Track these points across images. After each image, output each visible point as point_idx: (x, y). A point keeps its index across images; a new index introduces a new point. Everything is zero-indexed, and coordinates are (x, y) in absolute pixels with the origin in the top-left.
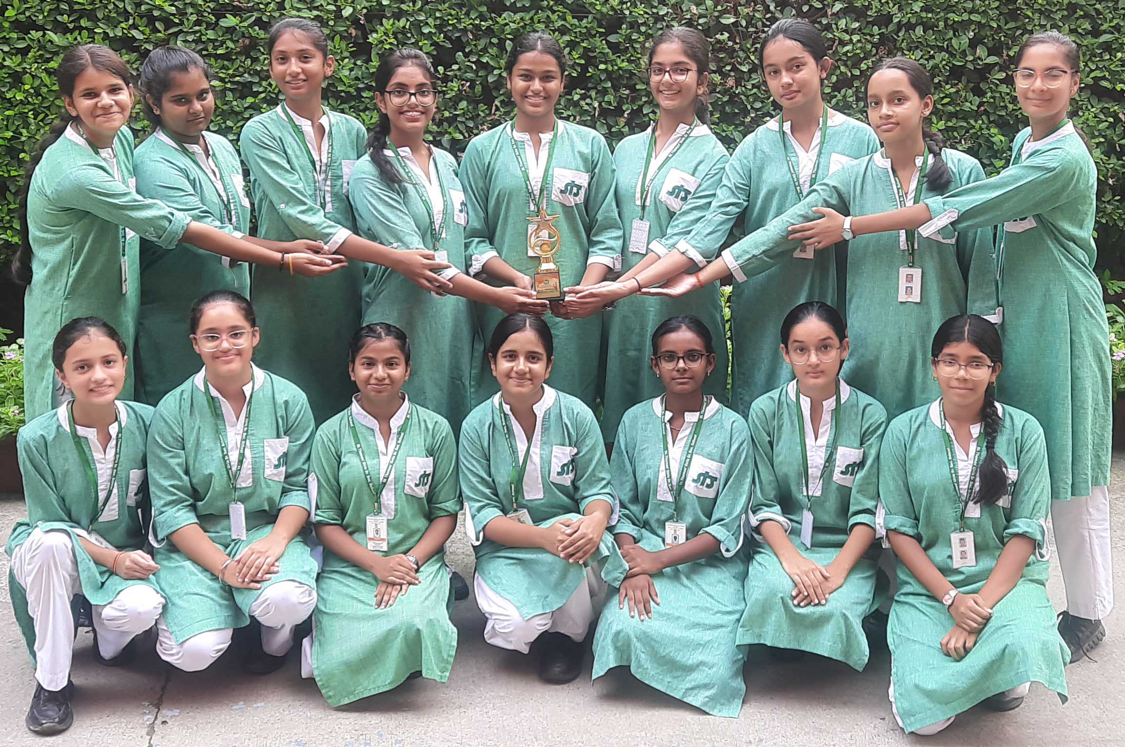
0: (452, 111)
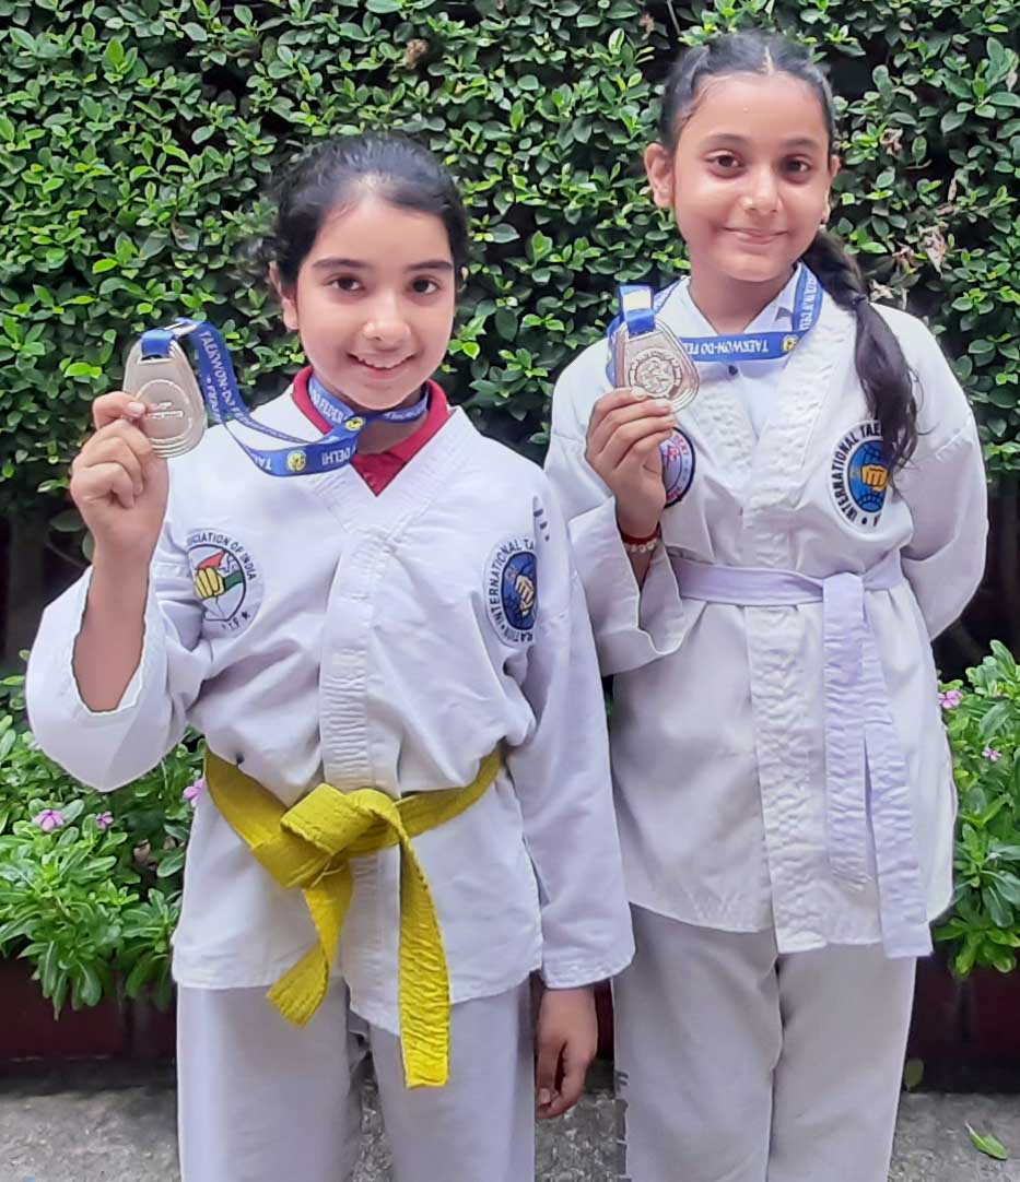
0: (861, 194)
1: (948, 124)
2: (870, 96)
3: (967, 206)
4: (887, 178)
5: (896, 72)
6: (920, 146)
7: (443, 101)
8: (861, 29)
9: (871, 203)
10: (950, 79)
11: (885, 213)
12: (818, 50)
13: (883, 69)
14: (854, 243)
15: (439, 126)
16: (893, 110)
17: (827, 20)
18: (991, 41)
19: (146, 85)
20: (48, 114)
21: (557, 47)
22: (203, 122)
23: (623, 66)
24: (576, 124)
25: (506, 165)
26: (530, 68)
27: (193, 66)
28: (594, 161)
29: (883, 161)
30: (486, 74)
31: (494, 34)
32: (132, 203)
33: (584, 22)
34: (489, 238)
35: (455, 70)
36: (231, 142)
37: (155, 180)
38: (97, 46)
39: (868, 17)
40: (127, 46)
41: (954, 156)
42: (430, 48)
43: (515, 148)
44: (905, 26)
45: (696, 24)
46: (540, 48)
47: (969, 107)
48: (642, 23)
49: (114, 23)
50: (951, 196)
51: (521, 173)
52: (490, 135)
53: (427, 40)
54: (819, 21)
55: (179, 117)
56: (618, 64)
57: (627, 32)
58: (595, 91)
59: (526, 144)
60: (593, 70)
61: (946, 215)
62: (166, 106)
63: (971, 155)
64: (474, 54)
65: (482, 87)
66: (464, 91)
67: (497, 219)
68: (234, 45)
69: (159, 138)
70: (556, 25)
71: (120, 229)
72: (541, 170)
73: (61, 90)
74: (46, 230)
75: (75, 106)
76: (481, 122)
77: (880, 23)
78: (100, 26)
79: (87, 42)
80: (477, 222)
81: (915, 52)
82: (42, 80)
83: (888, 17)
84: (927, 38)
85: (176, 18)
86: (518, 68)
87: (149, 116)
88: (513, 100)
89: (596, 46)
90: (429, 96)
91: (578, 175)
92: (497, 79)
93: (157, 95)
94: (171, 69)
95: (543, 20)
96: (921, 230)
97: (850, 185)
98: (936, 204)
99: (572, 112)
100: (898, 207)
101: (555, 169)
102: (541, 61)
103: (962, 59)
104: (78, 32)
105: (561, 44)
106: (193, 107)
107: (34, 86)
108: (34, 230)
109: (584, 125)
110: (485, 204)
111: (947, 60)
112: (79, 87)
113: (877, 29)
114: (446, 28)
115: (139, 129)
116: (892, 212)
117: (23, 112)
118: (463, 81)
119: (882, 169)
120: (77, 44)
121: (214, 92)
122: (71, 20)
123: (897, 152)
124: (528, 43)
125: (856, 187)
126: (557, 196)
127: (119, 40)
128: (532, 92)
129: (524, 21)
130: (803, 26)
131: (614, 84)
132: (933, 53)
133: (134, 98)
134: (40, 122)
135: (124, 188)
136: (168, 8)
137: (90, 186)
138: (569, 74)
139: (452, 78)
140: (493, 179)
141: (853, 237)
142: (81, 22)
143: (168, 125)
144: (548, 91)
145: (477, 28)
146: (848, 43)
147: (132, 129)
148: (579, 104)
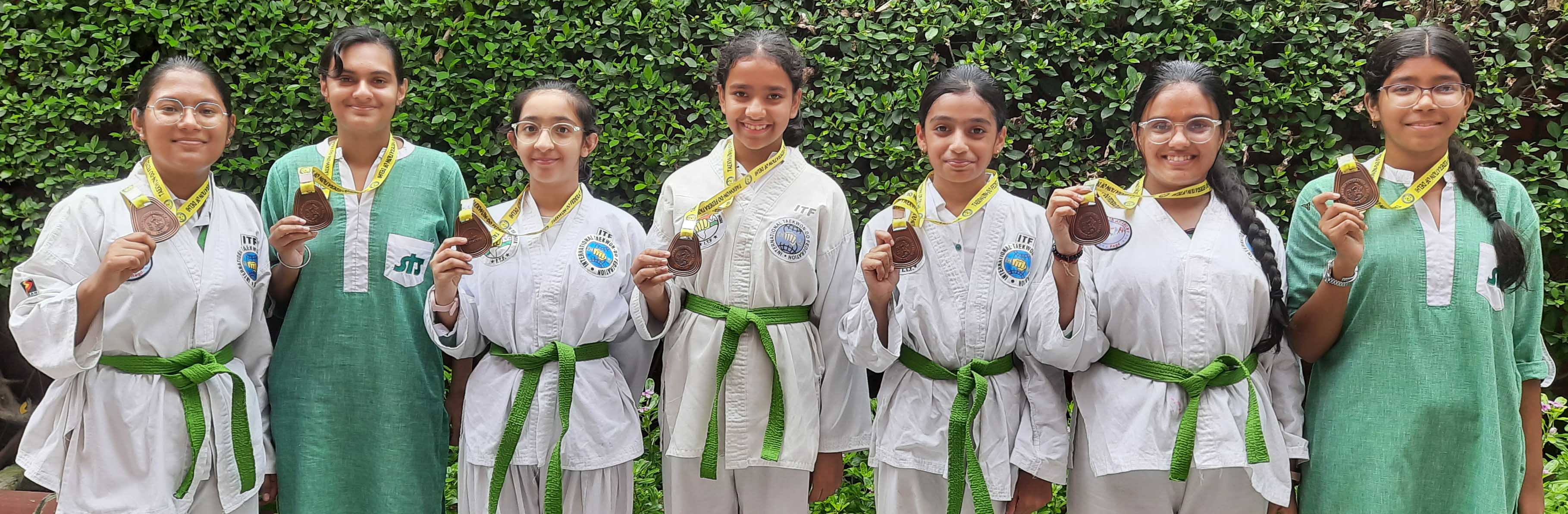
1: (1104, 115)
2: (1060, 99)
3: (1115, 160)
4: (1068, 145)
5: (1075, 86)
6: (1088, 126)
7: (822, 101)
8: (1056, 61)
9: (1059, 159)
10: (1107, 89)
11: (1067, 164)
12: (1030, 73)
13: (1068, 83)
14: (1049, 181)
15: (819, 114)
16: (1073, 106)
17: (1036, 56)
18: (1130, 68)
19: (664, 90)
20: (610, 106)
21: (884, 72)
22: (692, 110)
23: (920, 82)
24: (894, 114)
25: (855, 136)
26: (869, 83)
27: (687, 80)
28: (904, 134)
29: (1067, 135)
30: (845, 86)
31: (850, 64)
32: (655, 153)
33: (900, 58)
34: (845, 176)
35: (828, 84)
36: (708, 122)
37: (666, 142)
38: (638, 69)
39: (1060, 54)
40: (654, 70)
41: (1109, 133)
42: (815, 72)
43: (860, 127)
44: (1081, 59)
45: (962, 58)
46: (875, 72)
47: (1116, 105)
48: (932, 57)
49: (649, 57)
50: (1106, 156)
51: (863, 140)
52: (847, 120)
53: (814, 67)
54: (1031, 57)
55: (680, 107)
56: (918, 81)
57: (923, 64)
58: (905, 96)
59: (866, 125)
60: (904, 84)
61: (1103, 165)
62: (673, 102)
63: (1117, 132)
64: (839, 75)
65: (843, 94)
66: (833, 96)
67: (849, 166)
68: (710, 69)
69: (669, 119)
70: (884, 60)
71: (646, 167)
72: (874, 139)
73: (619, 92)
74: (609, 168)
75: (626, 101)
76: (842, 113)
77: (1067, 57)
78: (640, 58)
79: (633, 67)
80: (838, 167)
81: (1087, 73)
82: (609, 87)
83: (1071, 54)
84: (1094, 66)
85: (680, 55)
86: (863, 83)
87: (664, 107)
88: (859, 100)
89: (906, 70)
90: (814, 98)
91: (894, 142)
92: (851, 89)
93: (669, 96)
94: (676, 82)
95: (877, 57)
96: (1088, 174)
97: (1048, 148)
98: (1099, 159)
99: (892, 108)
100: (1074, 161)
101: (882, 138)
102: (875, 79)
103: (1114, 78)
104: (628, 62)
105: (887, 70)
106: (688, 103)
107: (604, 91)
108: (603, 167)
109: (898, 115)
110: (842, 157)
111: (1105, 78)
112: (627, 91)
113: (1065, 61)
114: (824, 61)
115: (659, 114)
116: (1072, 164)
117: (598, 104)
118: (833, 90)
119: (1066, 140)
120: (628, 68)
121: (698, 94)
122: (625, 55)
123: (1074, 130)
124: (869, 69)
125: (1051, 150)
126: (882, 154)
127: (649, 67)
128: (869, 96)
129: (867, 57)
130: (1022, 60)
131: (916, 92)
132: (1097, 74)
133: (656, 98)
134: (606, 111)
135: (650, 145)
136: (675, 49)
137: (632, 145)
138: (891, 87)
139: (827, 88)
140: (848, 144)
141: (1048, 178)
142: (631, 56)
143: (674, 112)
144: (879, 96)
145: (841, 60)
146: (1048, 69)
147: (655, 114)
148: (896, 103)
